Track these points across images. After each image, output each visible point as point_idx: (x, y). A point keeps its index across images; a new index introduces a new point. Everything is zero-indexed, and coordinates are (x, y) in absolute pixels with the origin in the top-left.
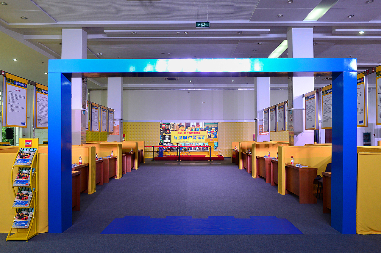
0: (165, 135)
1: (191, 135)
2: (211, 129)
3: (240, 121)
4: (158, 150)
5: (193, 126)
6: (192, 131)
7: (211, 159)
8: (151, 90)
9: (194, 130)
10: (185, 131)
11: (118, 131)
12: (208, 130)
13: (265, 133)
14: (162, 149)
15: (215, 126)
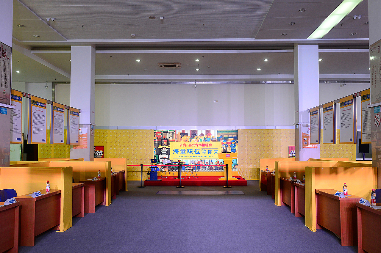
0: (161, 147)
1: (199, 147)
2: (227, 139)
3: (268, 128)
4: (150, 170)
5: (202, 135)
6: (200, 143)
7: (228, 184)
8: (141, 83)
9: (202, 141)
10: (190, 143)
11: (86, 143)
12: (222, 141)
13: (311, 146)
14: (156, 169)
15: (233, 135)
